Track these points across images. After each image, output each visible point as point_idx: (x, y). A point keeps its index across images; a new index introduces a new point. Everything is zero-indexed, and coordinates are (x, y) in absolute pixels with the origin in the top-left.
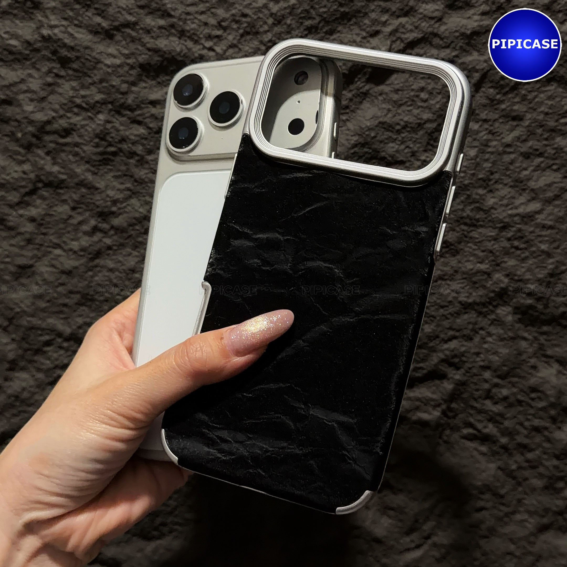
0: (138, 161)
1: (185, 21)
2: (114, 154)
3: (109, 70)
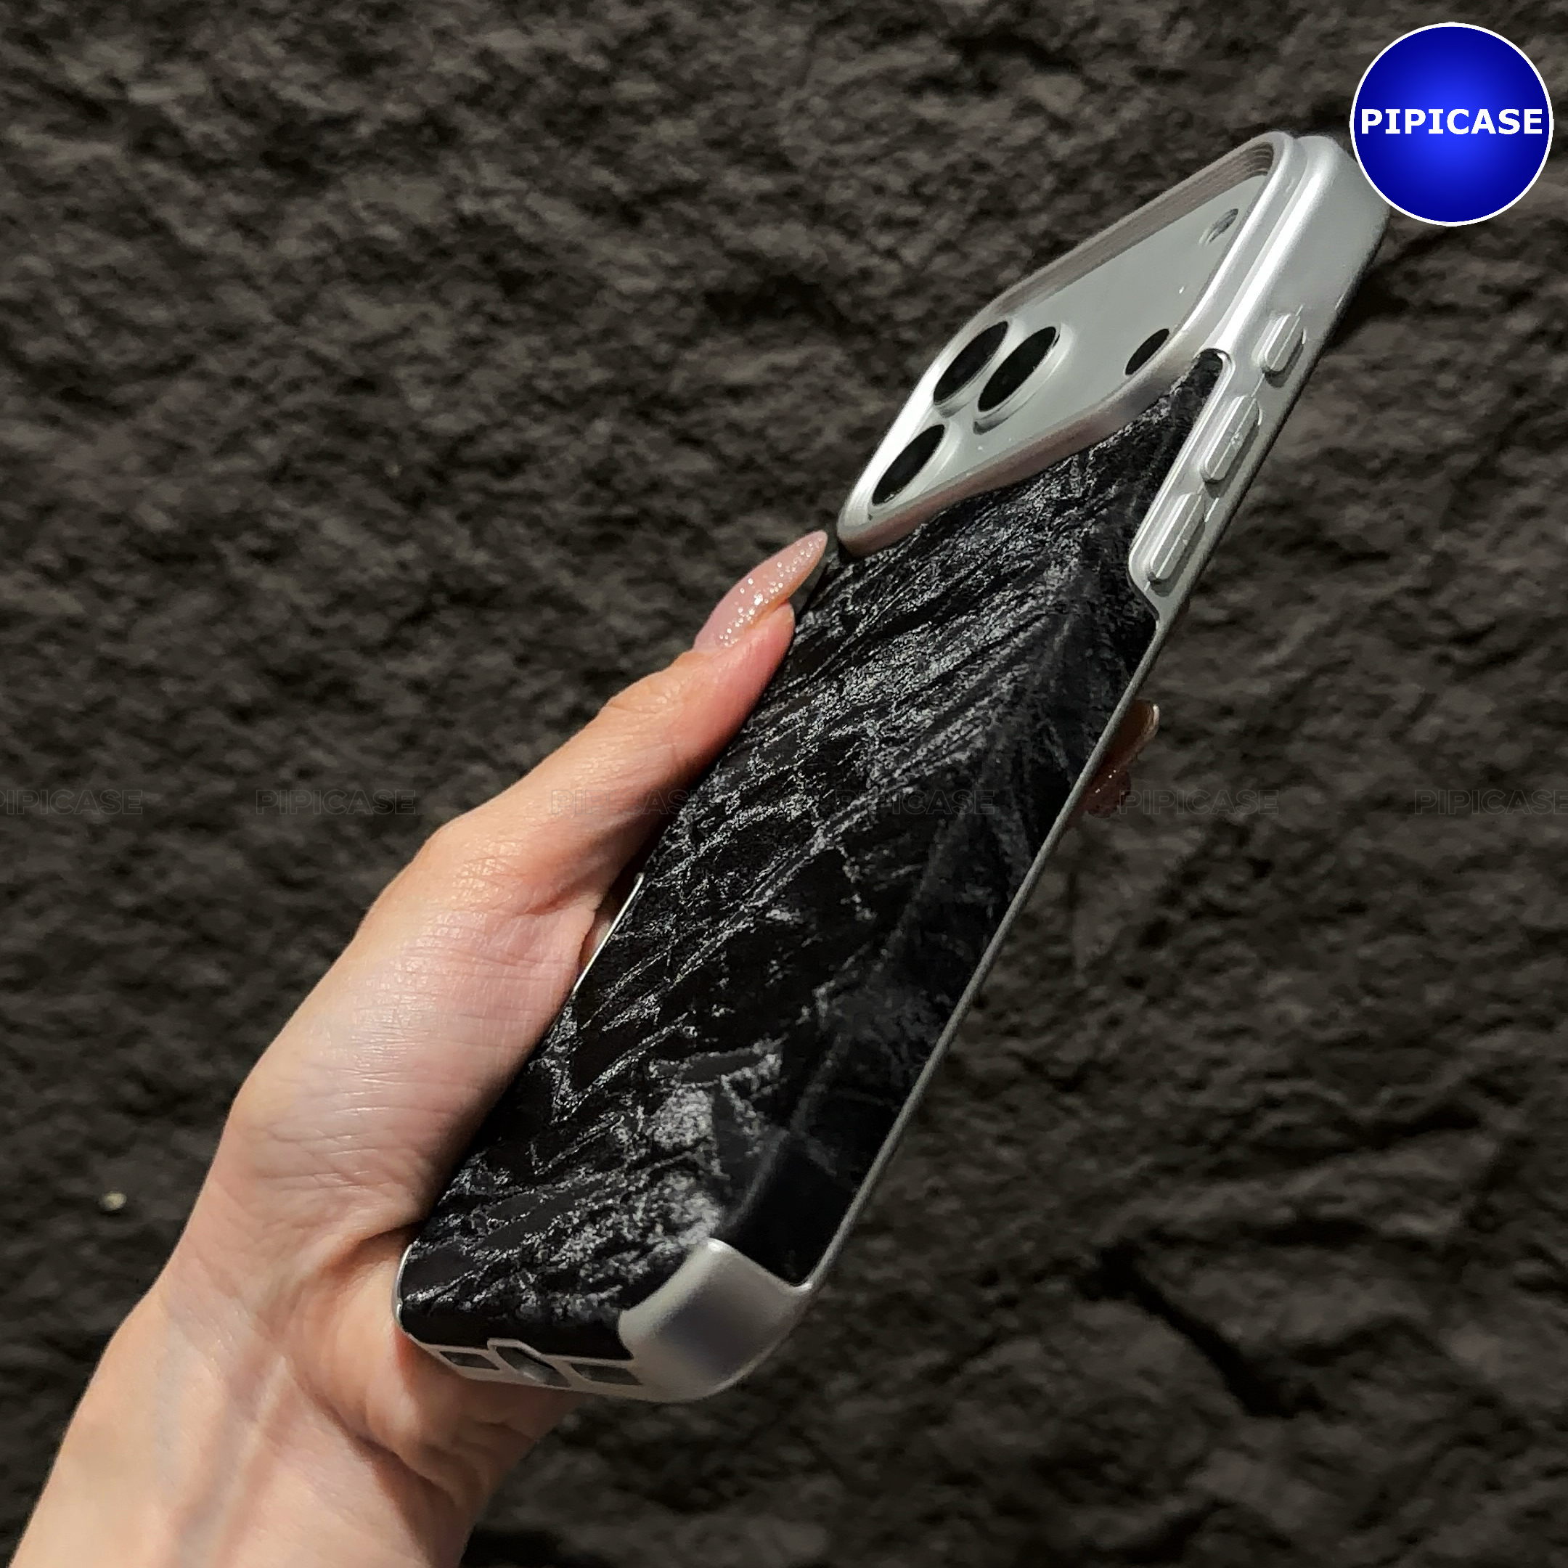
0: (691, 542)
1: (826, 181)
2: (630, 522)
3: (628, 307)
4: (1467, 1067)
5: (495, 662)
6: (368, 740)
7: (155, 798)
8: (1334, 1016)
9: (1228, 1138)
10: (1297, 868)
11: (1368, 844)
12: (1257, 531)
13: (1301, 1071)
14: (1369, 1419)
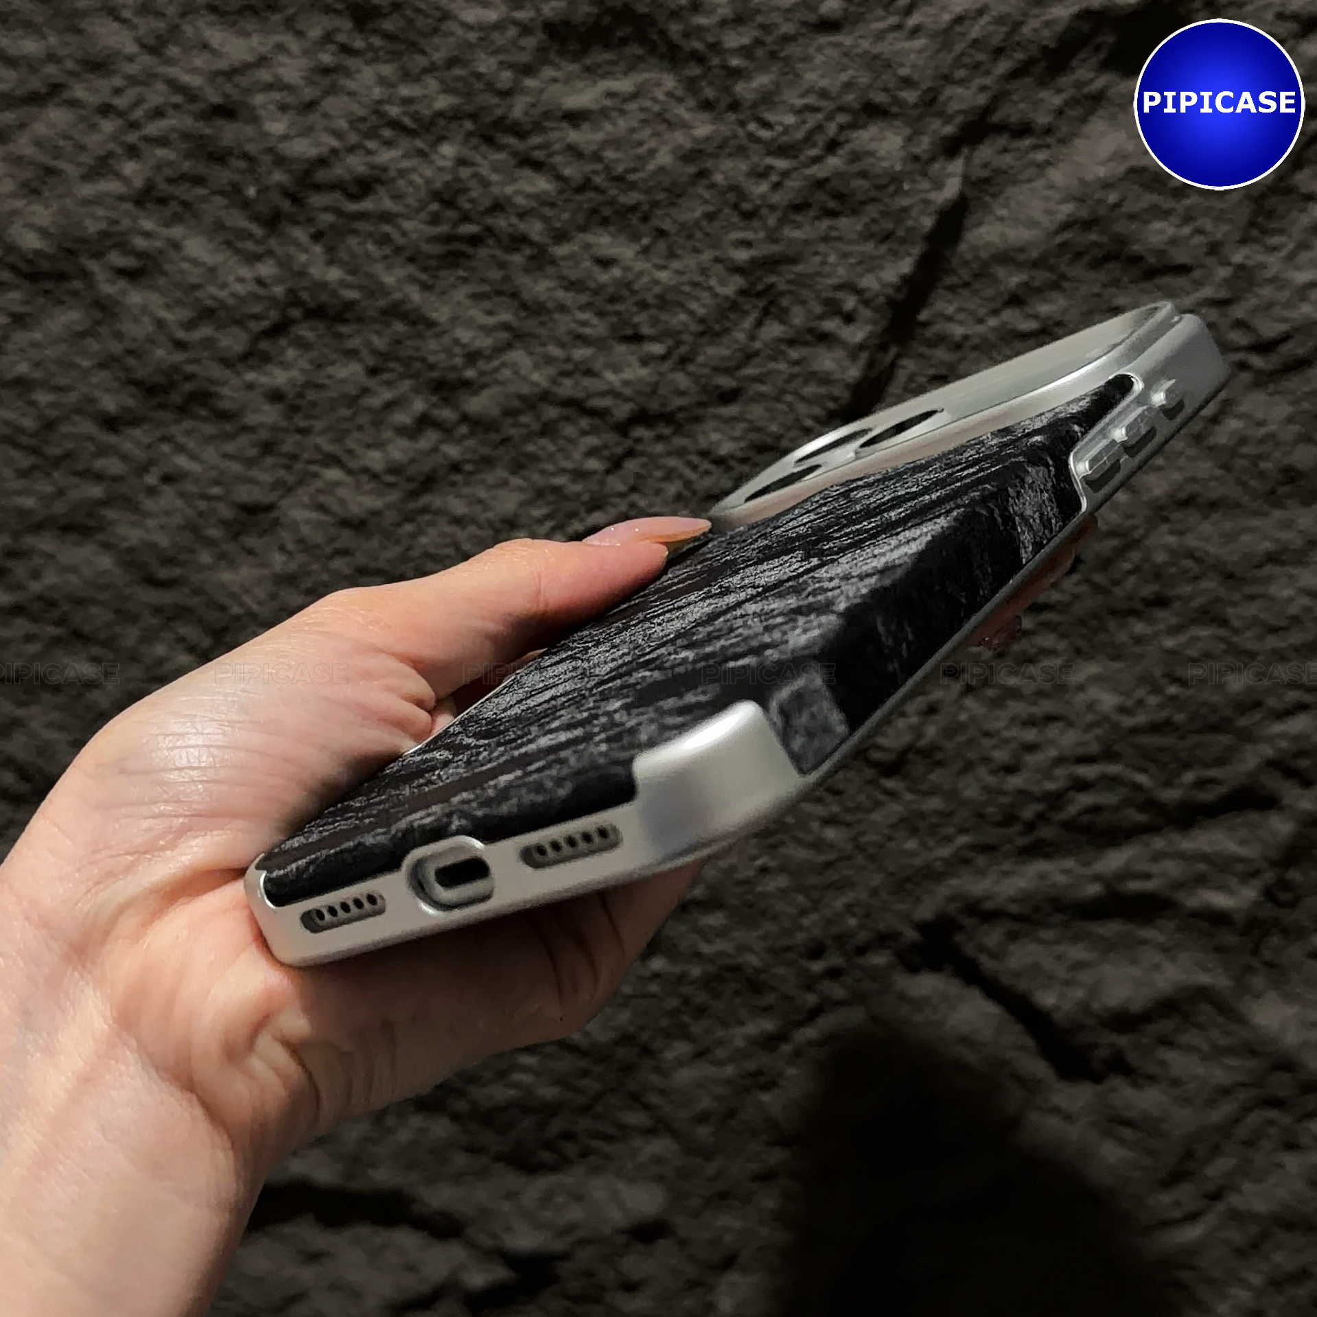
0: (532, 258)
2: (475, 240)
3: (472, 37)
4: (1268, 751)
5: (348, 372)
6: (229, 448)
7: (29, 502)
8: (1140, 702)
9: (1041, 817)
10: (1105, 564)
11: (1171, 540)
12: (1064, 245)
13: (1109, 755)
14: (1175, 1082)
